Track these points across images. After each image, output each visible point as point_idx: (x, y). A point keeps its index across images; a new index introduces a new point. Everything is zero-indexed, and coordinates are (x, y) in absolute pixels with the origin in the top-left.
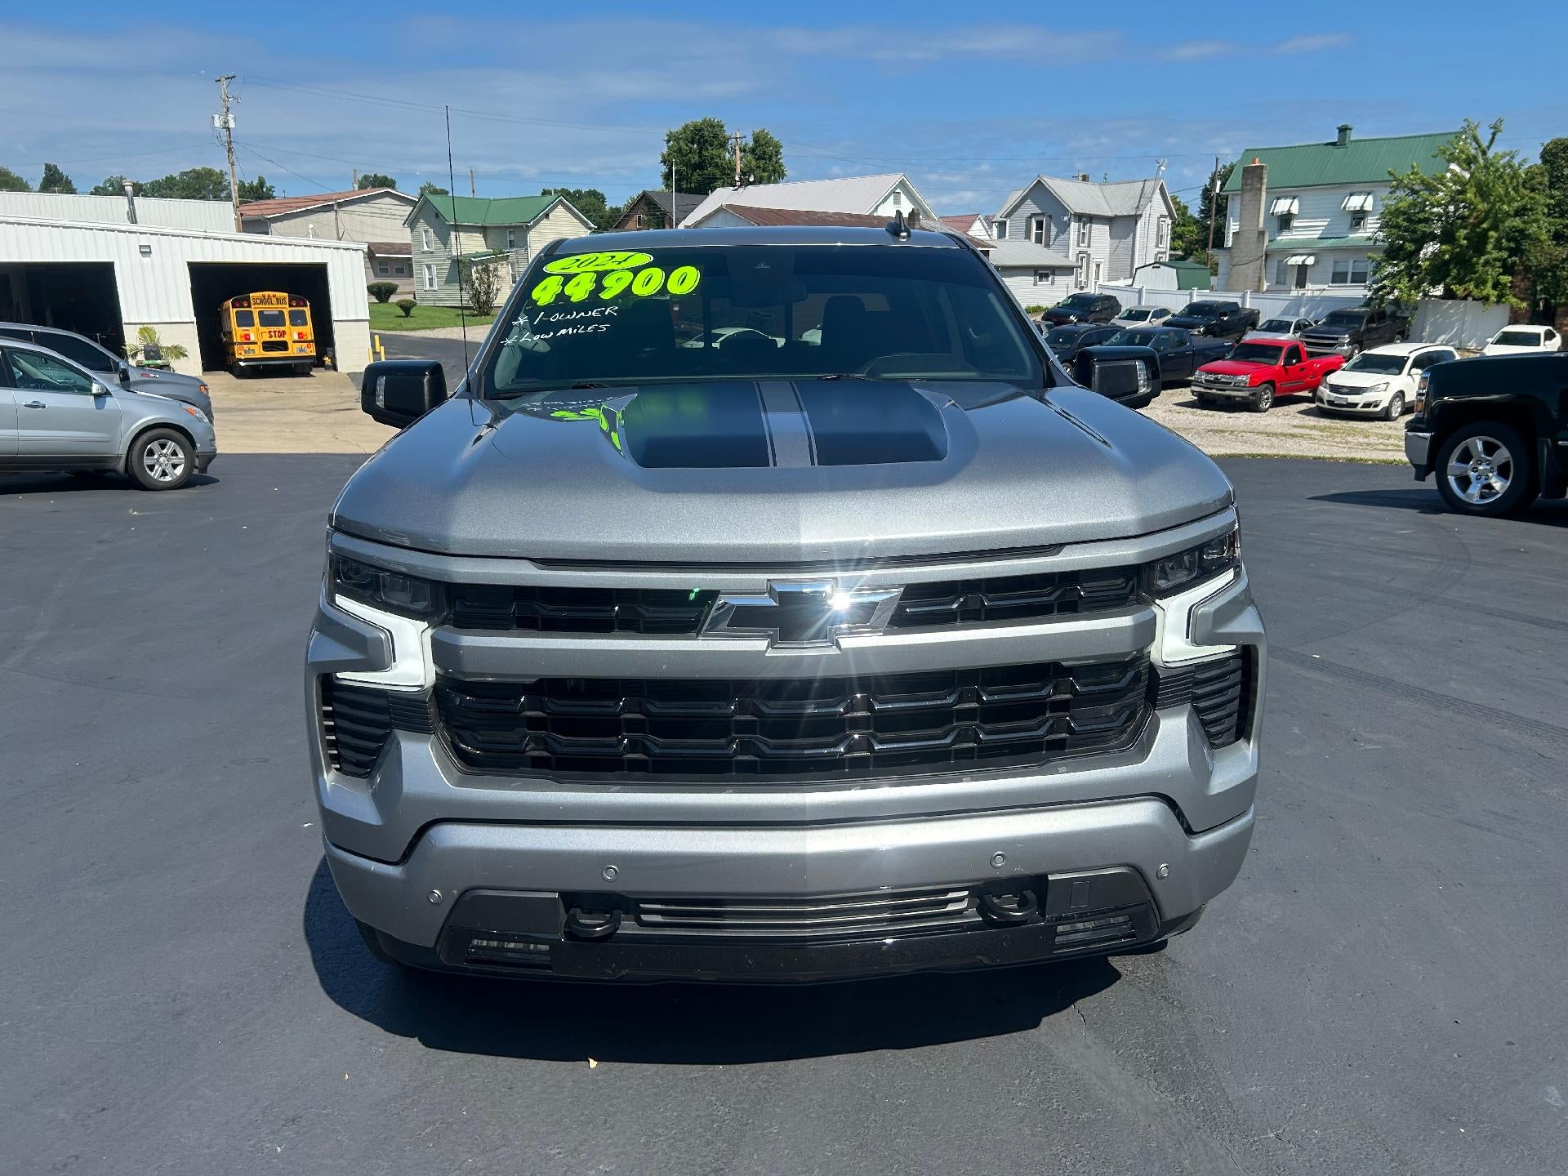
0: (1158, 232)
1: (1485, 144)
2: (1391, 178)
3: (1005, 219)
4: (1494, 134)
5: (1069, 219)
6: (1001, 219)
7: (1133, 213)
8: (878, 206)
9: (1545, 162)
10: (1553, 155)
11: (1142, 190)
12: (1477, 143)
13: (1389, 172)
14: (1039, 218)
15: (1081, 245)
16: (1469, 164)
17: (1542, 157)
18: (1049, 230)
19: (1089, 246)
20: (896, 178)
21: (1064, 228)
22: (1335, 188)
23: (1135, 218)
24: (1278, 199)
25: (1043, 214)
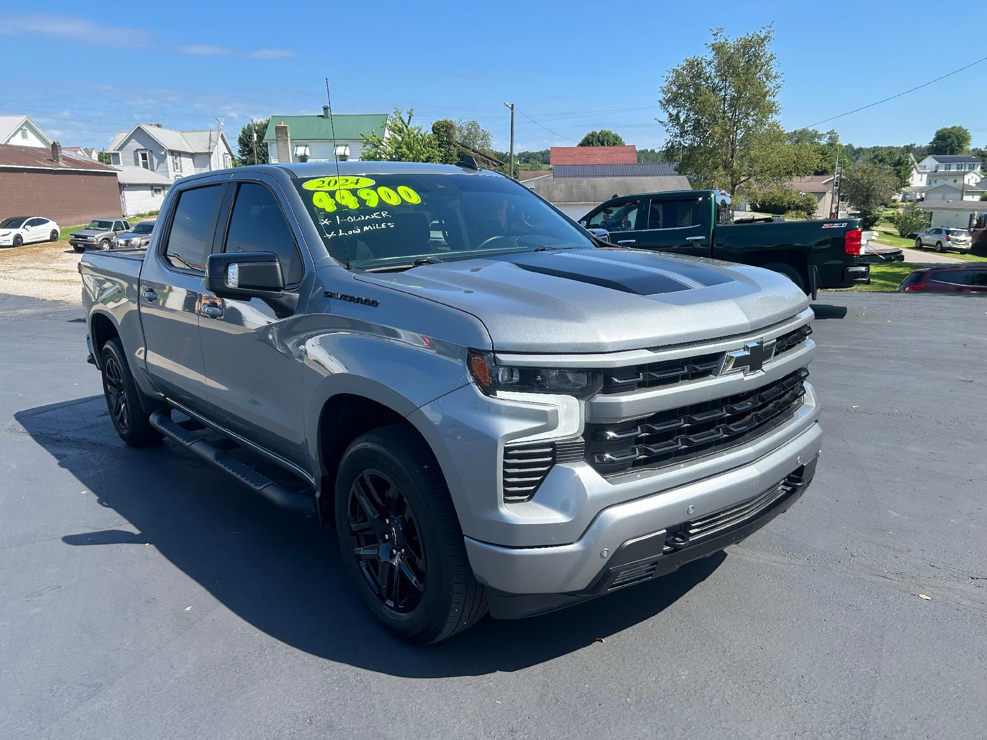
0: (224, 164)
1: (406, 122)
2: (362, 138)
3: (117, 152)
4: (410, 117)
5: (165, 153)
6: (113, 152)
7: (207, 151)
8: (10, 139)
9: (434, 133)
10: (437, 129)
11: (210, 137)
12: (402, 121)
13: (361, 134)
14: (144, 152)
15: (176, 170)
16: (400, 132)
17: (433, 130)
18: (152, 160)
19: (182, 172)
20: (22, 119)
21: (162, 159)
22: (327, 142)
23: (209, 154)
24: (297, 146)
25: (146, 149)
